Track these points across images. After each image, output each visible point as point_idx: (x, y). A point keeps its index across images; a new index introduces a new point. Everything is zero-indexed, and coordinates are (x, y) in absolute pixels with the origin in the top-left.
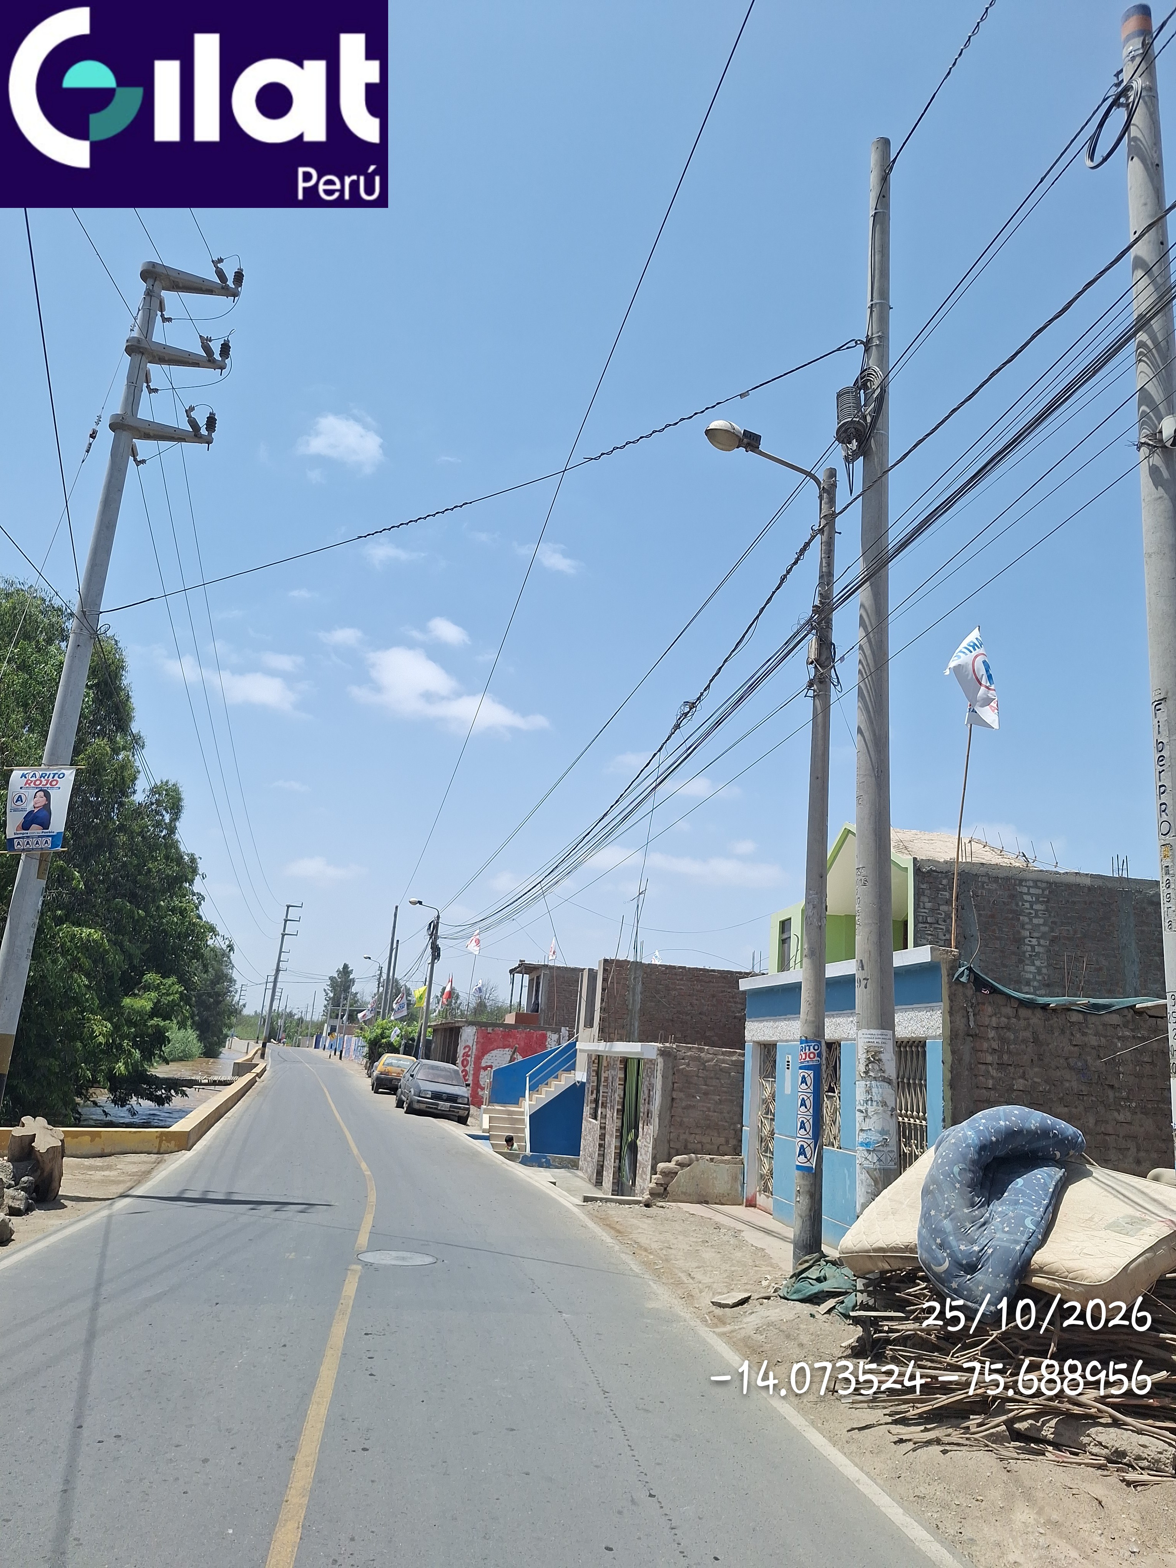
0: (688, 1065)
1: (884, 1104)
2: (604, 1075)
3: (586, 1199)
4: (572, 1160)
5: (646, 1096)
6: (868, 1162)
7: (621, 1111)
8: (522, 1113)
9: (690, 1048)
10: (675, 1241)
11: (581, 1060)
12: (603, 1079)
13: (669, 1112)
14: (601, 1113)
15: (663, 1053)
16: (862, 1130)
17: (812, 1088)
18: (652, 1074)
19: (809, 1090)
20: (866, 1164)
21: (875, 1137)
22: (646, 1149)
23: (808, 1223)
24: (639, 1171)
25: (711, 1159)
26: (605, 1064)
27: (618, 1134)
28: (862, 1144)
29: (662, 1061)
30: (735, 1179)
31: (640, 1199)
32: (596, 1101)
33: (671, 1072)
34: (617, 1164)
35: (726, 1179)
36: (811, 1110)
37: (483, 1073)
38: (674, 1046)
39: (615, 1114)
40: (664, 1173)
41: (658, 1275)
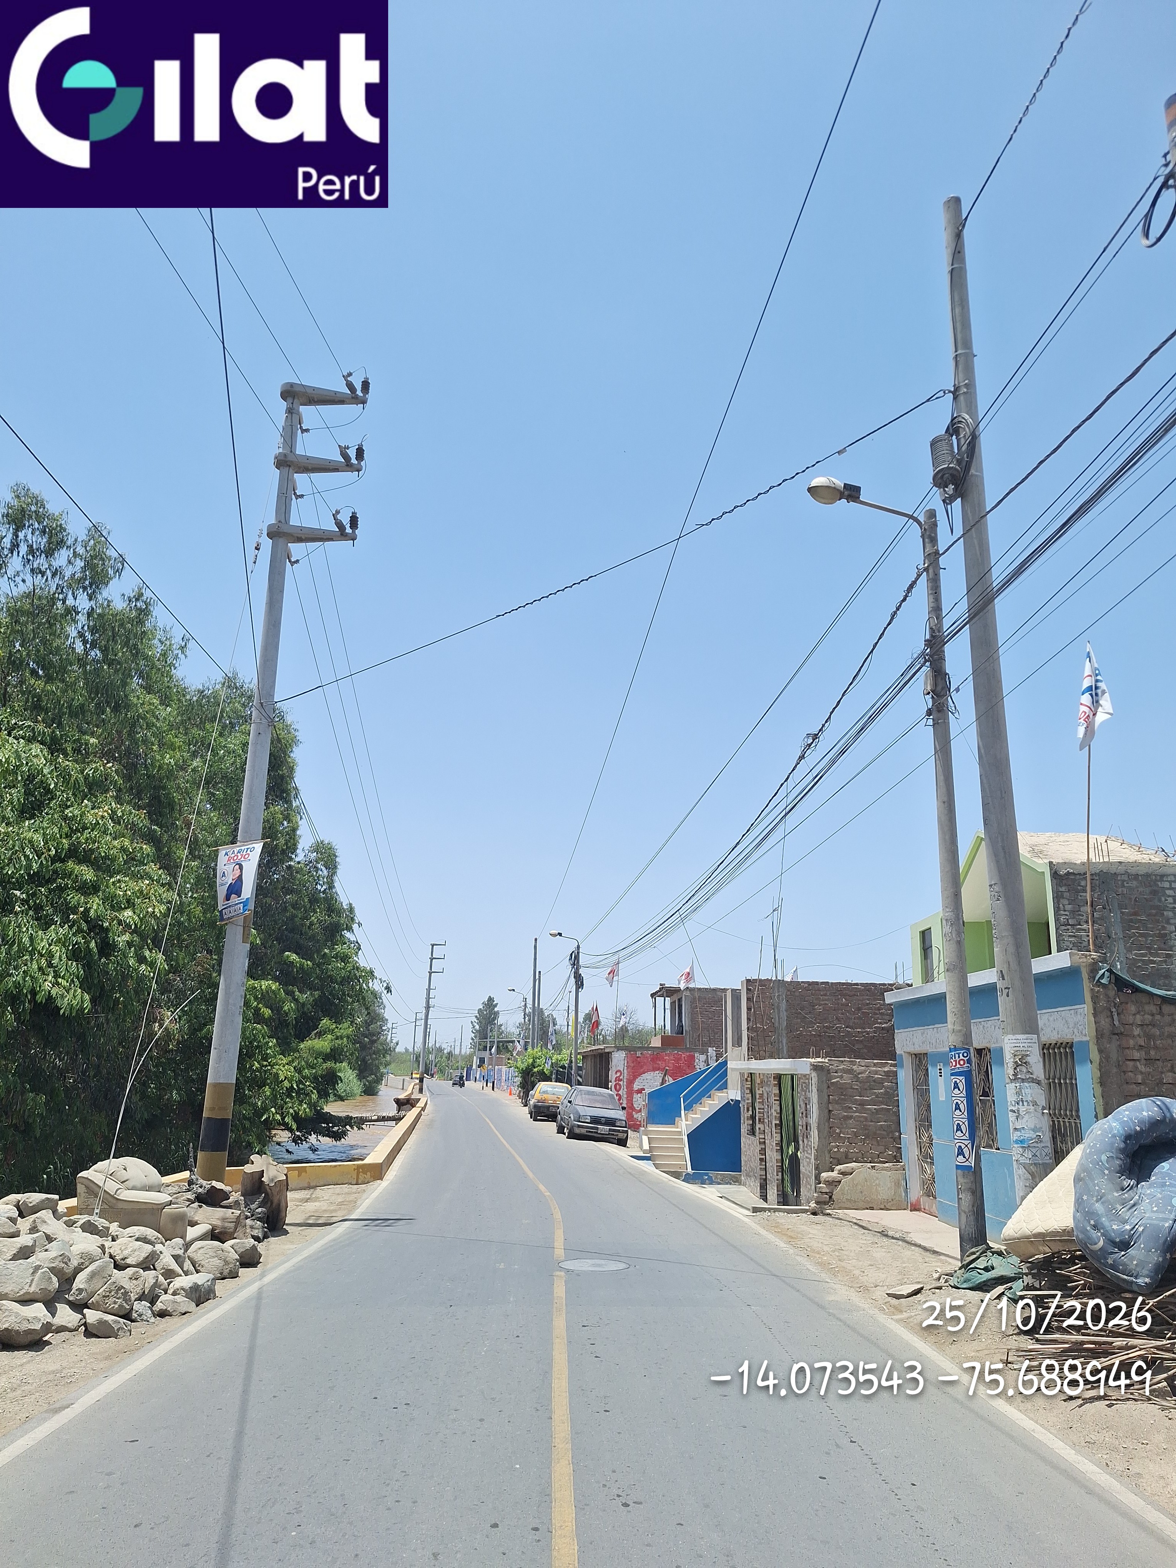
0: (841, 1077)
1: (1035, 1104)
2: (758, 1092)
3: (755, 1210)
4: (733, 1176)
5: (803, 1109)
6: (1024, 1158)
7: (780, 1126)
8: (680, 1133)
9: (842, 1062)
10: (846, 1244)
11: (733, 1078)
12: (758, 1096)
13: (827, 1124)
14: (759, 1129)
15: (815, 1068)
16: (1015, 1129)
17: (964, 1092)
18: (807, 1087)
19: (962, 1095)
20: (1022, 1160)
21: (1029, 1134)
22: (808, 1160)
23: (972, 1218)
24: (803, 1182)
25: (872, 1167)
26: (758, 1081)
27: (779, 1148)
28: (1016, 1142)
29: (816, 1075)
30: (897, 1184)
31: (808, 1208)
32: (753, 1117)
33: (825, 1086)
34: (780, 1177)
35: (889, 1185)
36: (966, 1113)
37: (636, 1097)
38: (826, 1061)
39: (774, 1129)
40: (829, 1183)
41: (833, 1272)
